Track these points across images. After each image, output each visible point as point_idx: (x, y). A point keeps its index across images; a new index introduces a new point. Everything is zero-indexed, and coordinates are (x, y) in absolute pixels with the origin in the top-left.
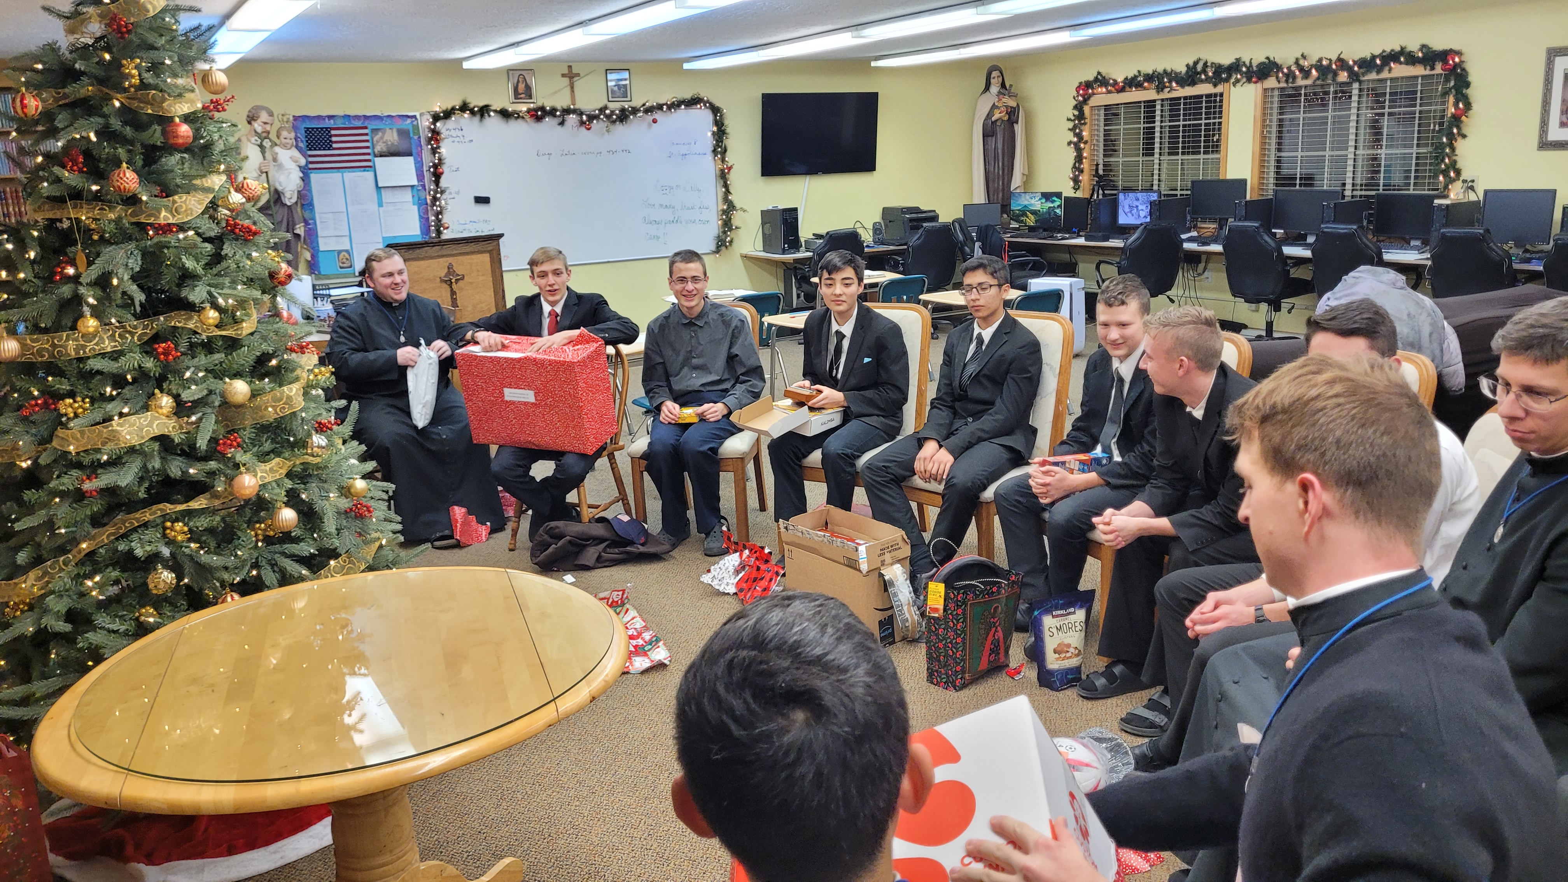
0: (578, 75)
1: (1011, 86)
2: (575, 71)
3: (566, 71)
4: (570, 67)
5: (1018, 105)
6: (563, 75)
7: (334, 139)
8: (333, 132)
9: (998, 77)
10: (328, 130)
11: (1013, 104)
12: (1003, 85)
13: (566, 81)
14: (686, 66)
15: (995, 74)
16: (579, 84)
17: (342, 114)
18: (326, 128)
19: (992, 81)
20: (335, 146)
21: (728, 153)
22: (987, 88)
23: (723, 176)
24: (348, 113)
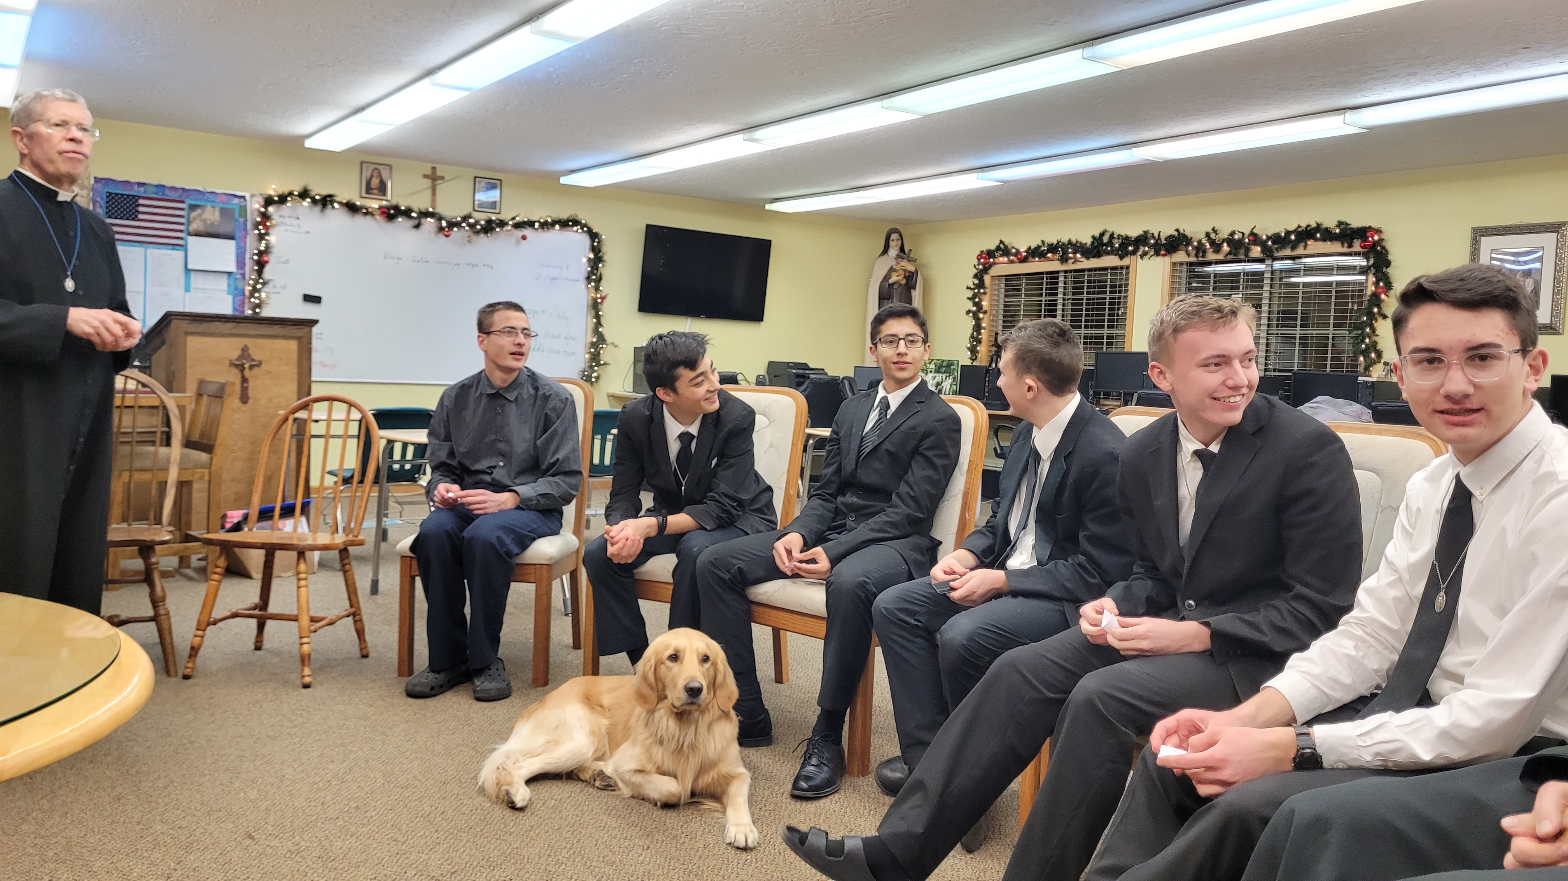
0: (442, 178)
1: (910, 250)
2: (439, 173)
3: (429, 172)
4: (434, 169)
5: (916, 270)
6: (425, 176)
7: (141, 209)
8: (141, 202)
9: (898, 240)
10: (136, 198)
11: (911, 268)
12: (902, 249)
13: (428, 182)
14: (564, 180)
15: (894, 236)
16: (441, 187)
17: (155, 182)
18: (134, 196)
19: (891, 243)
20: (141, 216)
21: (603, 282)
22: (886, 251)
23: (595, 306)
24: (162, 183)
